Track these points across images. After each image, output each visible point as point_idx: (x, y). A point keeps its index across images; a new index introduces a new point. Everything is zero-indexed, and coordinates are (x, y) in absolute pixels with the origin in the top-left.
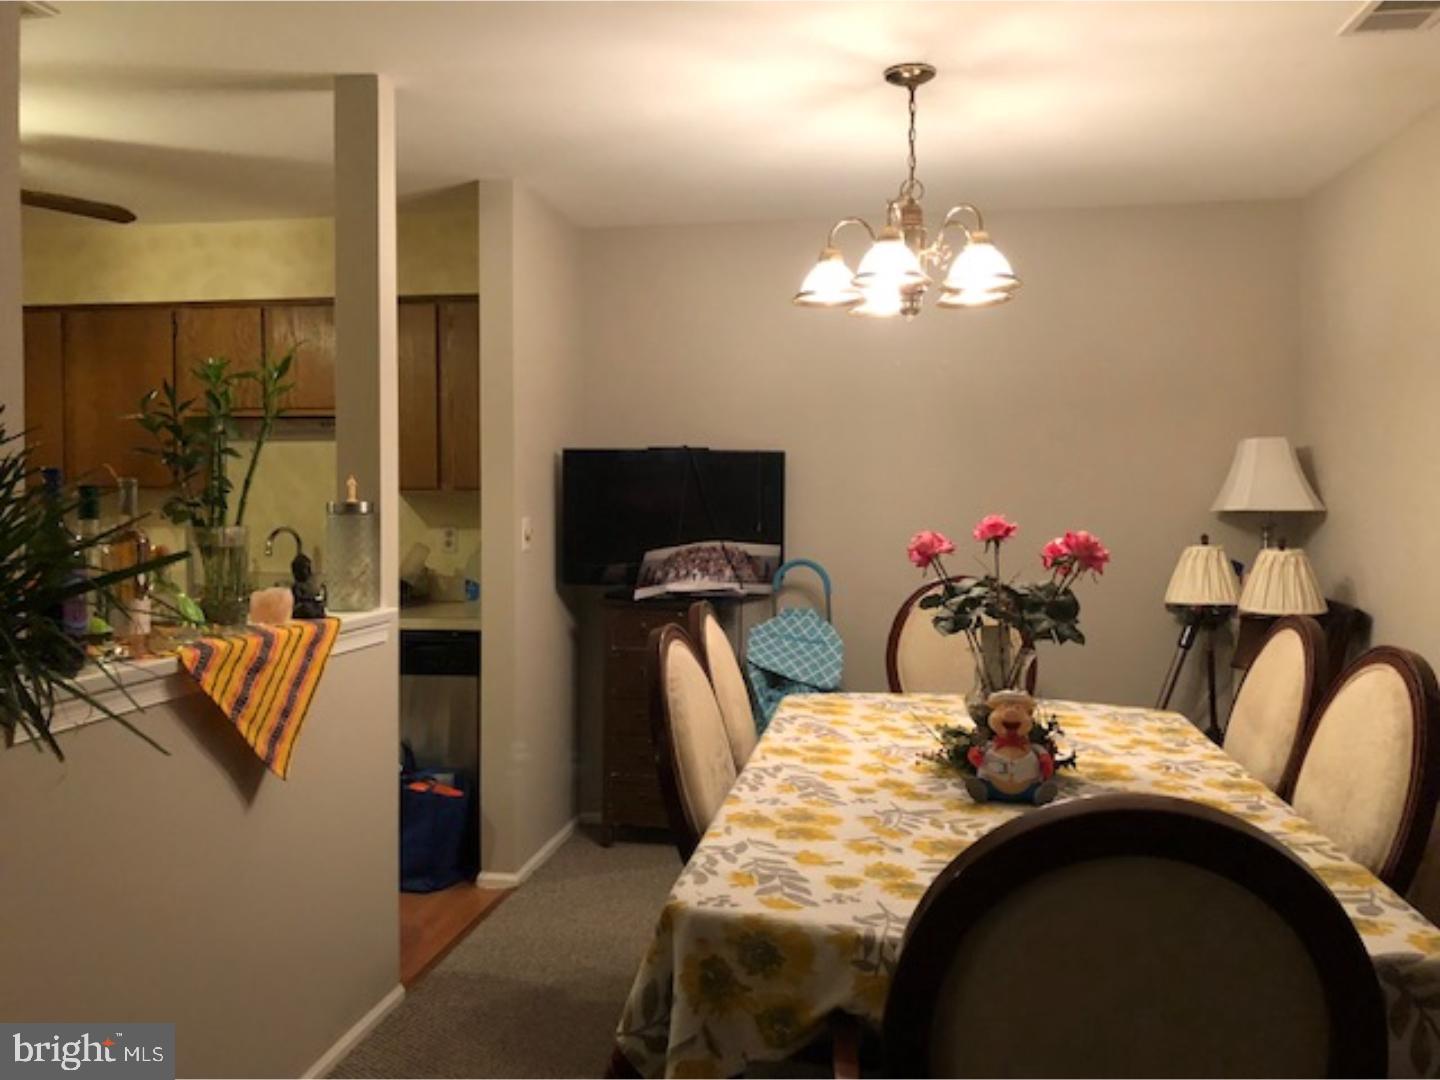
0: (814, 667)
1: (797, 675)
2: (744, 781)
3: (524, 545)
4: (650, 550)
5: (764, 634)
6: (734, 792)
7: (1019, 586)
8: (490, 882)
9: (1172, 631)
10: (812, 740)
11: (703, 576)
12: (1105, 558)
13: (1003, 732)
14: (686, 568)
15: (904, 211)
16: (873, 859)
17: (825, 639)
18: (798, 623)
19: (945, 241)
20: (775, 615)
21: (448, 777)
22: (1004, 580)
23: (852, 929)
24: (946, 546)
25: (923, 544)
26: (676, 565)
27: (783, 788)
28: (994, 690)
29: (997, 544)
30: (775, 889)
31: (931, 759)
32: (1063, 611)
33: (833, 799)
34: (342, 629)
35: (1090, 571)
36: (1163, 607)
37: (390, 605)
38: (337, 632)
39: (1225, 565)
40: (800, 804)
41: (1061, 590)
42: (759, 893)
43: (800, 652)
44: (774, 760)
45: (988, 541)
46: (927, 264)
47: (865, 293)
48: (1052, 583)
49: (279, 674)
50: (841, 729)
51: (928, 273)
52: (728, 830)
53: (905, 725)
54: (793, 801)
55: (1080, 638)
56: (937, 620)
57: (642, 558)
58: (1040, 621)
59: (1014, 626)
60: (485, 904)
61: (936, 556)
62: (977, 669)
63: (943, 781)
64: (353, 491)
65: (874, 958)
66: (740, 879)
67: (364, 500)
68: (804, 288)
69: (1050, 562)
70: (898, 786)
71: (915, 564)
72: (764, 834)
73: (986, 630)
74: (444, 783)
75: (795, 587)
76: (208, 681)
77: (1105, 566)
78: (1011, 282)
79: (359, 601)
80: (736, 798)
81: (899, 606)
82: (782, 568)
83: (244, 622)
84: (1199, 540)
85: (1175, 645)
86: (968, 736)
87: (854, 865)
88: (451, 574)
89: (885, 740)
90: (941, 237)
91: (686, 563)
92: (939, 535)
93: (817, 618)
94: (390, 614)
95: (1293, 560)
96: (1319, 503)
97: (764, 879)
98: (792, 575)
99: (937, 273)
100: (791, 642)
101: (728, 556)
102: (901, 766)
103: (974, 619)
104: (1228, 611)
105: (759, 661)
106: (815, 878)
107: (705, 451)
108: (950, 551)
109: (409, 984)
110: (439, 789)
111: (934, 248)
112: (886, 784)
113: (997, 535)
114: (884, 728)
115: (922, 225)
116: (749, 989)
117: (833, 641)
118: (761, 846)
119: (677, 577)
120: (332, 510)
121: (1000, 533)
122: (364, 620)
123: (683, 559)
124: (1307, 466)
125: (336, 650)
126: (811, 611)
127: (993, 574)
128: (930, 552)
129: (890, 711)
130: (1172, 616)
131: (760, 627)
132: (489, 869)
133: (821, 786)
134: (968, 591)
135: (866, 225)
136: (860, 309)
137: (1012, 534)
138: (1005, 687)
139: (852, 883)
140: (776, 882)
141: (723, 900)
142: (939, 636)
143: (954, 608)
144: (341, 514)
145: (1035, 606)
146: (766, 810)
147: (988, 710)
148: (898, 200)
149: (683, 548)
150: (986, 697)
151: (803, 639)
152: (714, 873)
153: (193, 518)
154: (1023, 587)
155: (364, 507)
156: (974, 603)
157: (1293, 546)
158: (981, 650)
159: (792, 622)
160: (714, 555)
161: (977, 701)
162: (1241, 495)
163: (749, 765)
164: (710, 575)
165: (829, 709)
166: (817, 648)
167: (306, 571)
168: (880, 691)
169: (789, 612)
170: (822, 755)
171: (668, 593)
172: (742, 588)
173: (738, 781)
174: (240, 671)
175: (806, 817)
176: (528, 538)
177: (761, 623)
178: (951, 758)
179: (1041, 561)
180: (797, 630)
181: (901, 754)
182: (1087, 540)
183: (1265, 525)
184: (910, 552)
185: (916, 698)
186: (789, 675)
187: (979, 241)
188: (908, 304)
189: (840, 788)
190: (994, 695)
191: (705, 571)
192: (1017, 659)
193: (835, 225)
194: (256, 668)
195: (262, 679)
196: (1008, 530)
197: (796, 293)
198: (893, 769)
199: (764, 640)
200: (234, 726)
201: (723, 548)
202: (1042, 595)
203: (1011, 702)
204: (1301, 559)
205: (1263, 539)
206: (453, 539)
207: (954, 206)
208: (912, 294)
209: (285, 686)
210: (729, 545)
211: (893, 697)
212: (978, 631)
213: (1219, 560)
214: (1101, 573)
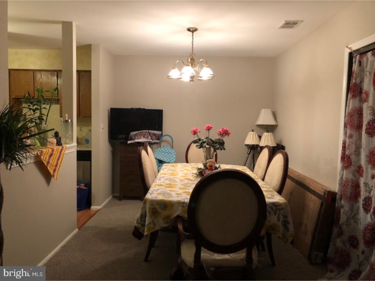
0: (169, 159)
1: (165, 161)
2: (157, 179)
3: (102, 130)
4: (131, 132)
5: (158, 151)
6: (155, 181)
7: (213, 139)
8: (93, 208)
9: (246, 150)
10: (170, 172)
11: (143, 139)
12: (230, 133)
13: (209, 168)
14: (140, 136)
15: (191, 59)
16: (184, 190)
17: (172, 152)
18: (166, 149)
19: (199, 66)
20: (160, 147)
21: (83, 185)
22: (210, 138)
23: (181, 201)
24: (199, 131)
25: (194, 130)
26: (137, 135)
27: (165, 180)
28: (208, 159)
29: (209, 131)
30: (165, 195)
31: (195, 174)
32: (222, 144)
33: (176, 182)
34: (67, 148)
35: (227, 136)
36: (244, 145)
37: (75, 143)
38: (65, 149)
39: (257, 136)
40: (169, 182)
41: (221, 140)
42: (163, 196)
43: (166, 155)
44: (162, 176)
45: (207, 130)
46: (196, 71)
47: (182, 77)
48: (219, 138)
49: (55, 157)
50: (176, 170)
51: (196, 73)
52: (155, 187)
53: (190, 169)
54: (168, 182)
55: (225, 149)
56: (197, 146)
57: (130, 134)
58: (217, 146)
59: (212, 147)
60: (93, 213)
61: (197, 133)
62: (205, 156)
63: (198, 178)
64: (67, 117)
65: (185, 205)
66: (158, 194)
67: (70, 119)
68: (170, 75)
69: (219, 134)
70: (189, 179)
71: (192, 134)
72: (163, 187)
73: (207, 148)
74: (82, 186)
75: (165, 141)
76: (42, 157)
77: (230, 135)
78: (212, 76)
79: (69, 142)
80: (156, 182)
81: (189, 144)
82: (162, 137)
83: (47, 146)
84: (252, 131)
85: (247, 154)
86: (203, 169)
87: (181, 191)
88: (81, 137)
89: (185, 171)
90: (198, 65)
91: (140, 135)
92: (198, 129)
93: (170, 148)
94: (75, 145)
95: (270, 135)
96: (276, 123)
97: (163, 194)
98: (164, 138)
99: (198, 73)
100: (164, 153)
101: (150, 133)
102: (189, 176)
103: (204, 146)
104: (258, 146)
105: (157, 157)
106: (173, 194)
107: (144, 109)
108: (200, 132)
109: (79, 228)
110: (81, 187)
111: (197, 67)
112: (186, 179)
113: (209, 129)
114: (185, 169)
115: (194, 62)
116: (161, 213)
117: (173, 153)
118: (162, 189)
119: (138, 139)
120: (62, 121)
121: (210, 128)
122: (70, 146)
123: (139, 134)
124: (274, 115)
125: (66, 152)
126: (169, 146)
127: (208, 137)
128: (195, 132)
129: (187, 166)
130: (246, 147)
131: (157, 150)
132: (94, 205)
133: (173, 179)
134: (203, 140)
135: (183, 62)
136: (181, 80)
137: (212, 128)
138: (210, 159)
139: (180, 194)
140: (166, 194)
141: (156, 197)
142: (197, 149)
143: (200, 143)
144: (65, 122)
145: (216, 143)
146: (162, 184)
147: (207, 163)
148: (190, 57)
149: (139, 132)
150: (206, 161)
151: (167, 152)
152: (153, 193)
153: (35, 122)
154: (214, 139)
155: (70, 121)
156: (204, 142)
157: (271, 132)
158: (205, 152)
159: (164, 149)
160: (146, 133)
161: (204, 162)
162: (261, 122)
163: (158, 176)
164: (145, 138)
165: (174, 166)
166: (170, 154)
167: (58, 135)
168: (184, 162)
169: (164, 146)
170: (173, 174)
171: (136, 142)
172: (153, 141)
173: (156, 179)
174: (48, 156)
175: (170, 184)
176: (103, 129)
177: (157, 149)
178: (199, 174)
179: (218, 134)
180: (165, 151)
181: (189, 174)
182: (226, 129)
183: (266, 128)
184: (192, 132)
185: (192, 164)
186: (164, 160)
187: (207, 67)
188: (191, 79)
189: (177, 180)
190: (208, 161)
191: (144, 137)
192: (212, 153)
193: (176, 62)
194: (51, 156)
195: (52, 158)
196: (211, 128)
197: (167, 76)
198: (187, 176)
199: (158, 153)
200: (47, 168)
201: (148, 132)
202: (217, 141)
203: (211, 162)
204: (272, 135)
205: (265, 130)
206: (82, 129)
207: (201, 59)
208: (192, 77)
209: (56, 160)
210: (150, 131)
211: (187, 164)
212: (205, 148)
213: (255, 135)
214: (229, 136)
